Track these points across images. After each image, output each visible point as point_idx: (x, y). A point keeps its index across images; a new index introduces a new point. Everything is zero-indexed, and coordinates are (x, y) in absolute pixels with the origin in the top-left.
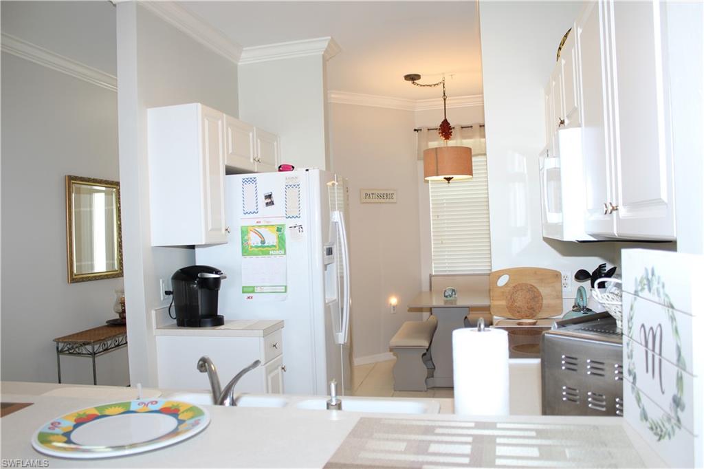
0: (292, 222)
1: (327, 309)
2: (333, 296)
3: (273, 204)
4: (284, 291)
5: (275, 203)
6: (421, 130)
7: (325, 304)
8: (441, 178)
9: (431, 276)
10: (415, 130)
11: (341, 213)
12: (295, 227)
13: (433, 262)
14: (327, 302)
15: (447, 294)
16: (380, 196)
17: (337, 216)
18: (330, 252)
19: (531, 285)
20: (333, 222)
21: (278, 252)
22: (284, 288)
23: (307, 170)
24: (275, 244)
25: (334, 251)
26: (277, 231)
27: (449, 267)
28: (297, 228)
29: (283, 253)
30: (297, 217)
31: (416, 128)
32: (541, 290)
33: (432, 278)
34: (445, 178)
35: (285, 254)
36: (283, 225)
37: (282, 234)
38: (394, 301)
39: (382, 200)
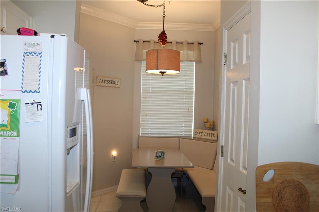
0: (29, 97)
1: (68, 199)
2: (75, 180)
3: (6, 74)
4: (14, 181)
5: (8, 72)
6: (139, 41)
7: (66, 193)
8: (157, 72)
9: (139, 137)
10: (135, 41)
11: (88, 91)
12: (32, 104)
13: (141, 128)
14: (68, 191)
15: (158, 155)
16: (109, 82)
17: (84, 94)
18: (73, 133)
19: (298, 181)
20: (79, 100)
21: (9, 133)
22: (14, 177)
23: (53, 36)
24: (6, 123)
25: (79, 132)
26: (9, 107)
27: (150, 131)
28: (35, 105)
29: (15, 134)
30: (35, 91)
31: (136, 40)
32: (307, 187)
33: (140, 138)
34: (161, 72)
35: (18, 136)
36: (18, 101)
37: (16, 111)
38: (114, 153)
39: (111, 85)
